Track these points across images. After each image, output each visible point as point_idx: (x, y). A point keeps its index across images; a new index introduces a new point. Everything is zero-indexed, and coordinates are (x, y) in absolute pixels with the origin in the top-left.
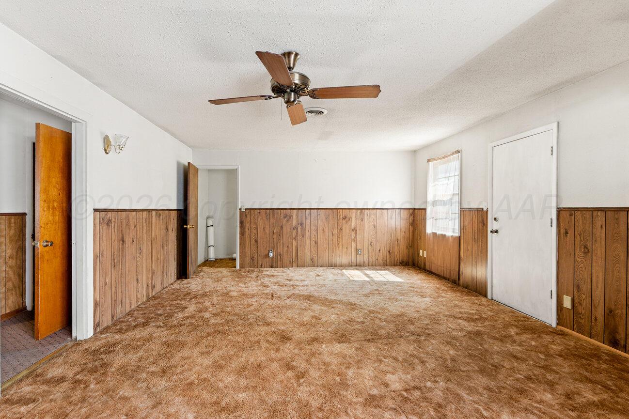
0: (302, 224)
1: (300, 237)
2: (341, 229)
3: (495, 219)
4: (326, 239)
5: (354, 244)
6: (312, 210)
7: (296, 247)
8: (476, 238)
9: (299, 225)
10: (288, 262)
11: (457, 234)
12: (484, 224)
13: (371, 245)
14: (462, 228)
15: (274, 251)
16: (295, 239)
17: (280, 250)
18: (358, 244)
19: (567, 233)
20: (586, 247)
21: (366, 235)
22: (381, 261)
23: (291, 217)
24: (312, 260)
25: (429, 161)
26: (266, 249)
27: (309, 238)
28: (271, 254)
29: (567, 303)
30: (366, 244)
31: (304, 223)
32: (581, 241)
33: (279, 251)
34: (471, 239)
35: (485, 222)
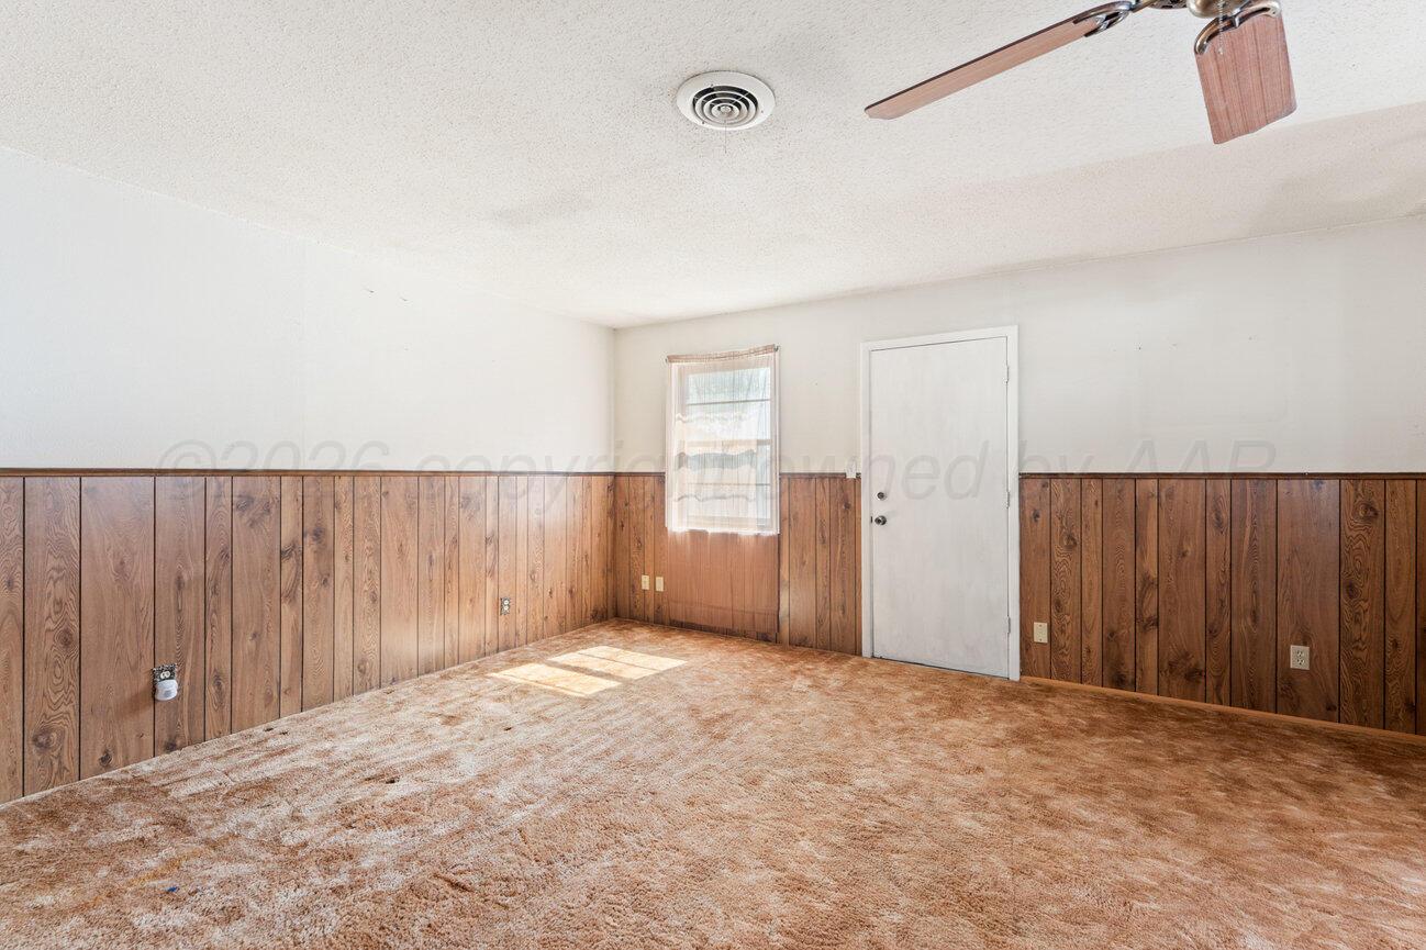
0: (319, 534)
1: (311, 586)
2: (456, 542)
3: (881, 496)
4: (409, 580)
5: (490, 585)
6: (359, 481)
7: (295, 628)
8: (827, 535)
9: (308, 539)
10: (259, 701)
11: (774, 532)
12: (847, 506)
13: (533, 580)
14: (786, 519)
15: (182, 672)
16: (290, 596)
17: (220, 657)
18: (502, 582)
19: (1036, 516)
20: (1070, 537)
21: (522, 550)
22: (553, 621)
23: (272, 507)
24: (360, 667)
25: (671, 359)
26: (134, 668)
27: (348, 586)
28: (170, 688)
29: (1040, 633)
30: (522, 578)
31: (330, 528)
32: (1062, 527)
33: (212, 663)
34: (813, 539)
35: (851, 502)
